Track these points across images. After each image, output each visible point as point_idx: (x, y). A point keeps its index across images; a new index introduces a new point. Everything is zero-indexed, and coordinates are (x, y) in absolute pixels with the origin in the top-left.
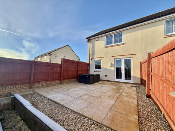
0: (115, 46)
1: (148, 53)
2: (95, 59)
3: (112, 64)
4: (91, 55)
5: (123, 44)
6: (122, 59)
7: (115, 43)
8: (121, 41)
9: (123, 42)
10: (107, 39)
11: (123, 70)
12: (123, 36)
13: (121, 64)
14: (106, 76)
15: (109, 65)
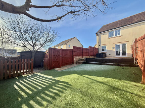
0: (115, 37)
1: (135, 39)
2: (102, 45)
3: (113, 47)
4: (99, 43)
5: (121, 36)
6: (120, 44)
7: (115, 36)
8: (119, 34)
9: (120, 35)
10: (110, 33)
11: (121, 50)
12: (120, 31)
13: (120, 47)
14: (110, 54)
15: (112, 48)
